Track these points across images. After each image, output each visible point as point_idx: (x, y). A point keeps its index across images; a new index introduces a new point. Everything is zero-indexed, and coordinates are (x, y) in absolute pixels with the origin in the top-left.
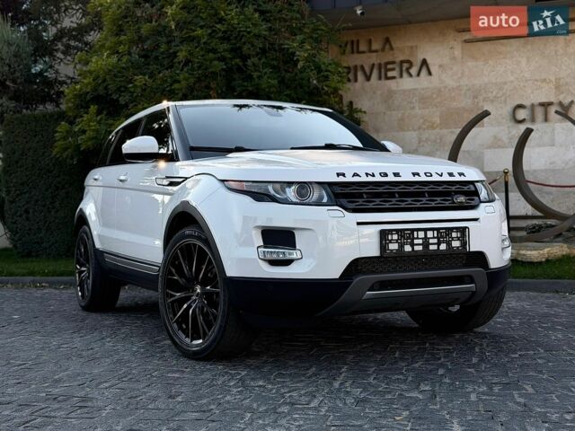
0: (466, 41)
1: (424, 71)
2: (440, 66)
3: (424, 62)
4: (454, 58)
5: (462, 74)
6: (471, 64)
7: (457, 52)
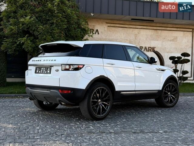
0: (108, 26)
1: (97, 33)
2: (101, 32)
3: (97, 30)
4: (105, 30)
5: (107, 35)
6: (109, 33)
7: (106, 29)
